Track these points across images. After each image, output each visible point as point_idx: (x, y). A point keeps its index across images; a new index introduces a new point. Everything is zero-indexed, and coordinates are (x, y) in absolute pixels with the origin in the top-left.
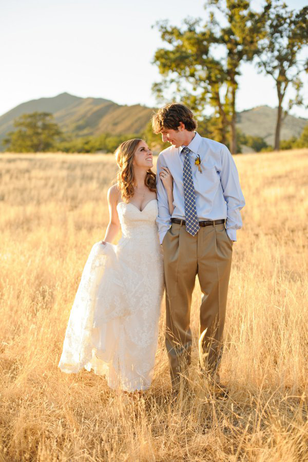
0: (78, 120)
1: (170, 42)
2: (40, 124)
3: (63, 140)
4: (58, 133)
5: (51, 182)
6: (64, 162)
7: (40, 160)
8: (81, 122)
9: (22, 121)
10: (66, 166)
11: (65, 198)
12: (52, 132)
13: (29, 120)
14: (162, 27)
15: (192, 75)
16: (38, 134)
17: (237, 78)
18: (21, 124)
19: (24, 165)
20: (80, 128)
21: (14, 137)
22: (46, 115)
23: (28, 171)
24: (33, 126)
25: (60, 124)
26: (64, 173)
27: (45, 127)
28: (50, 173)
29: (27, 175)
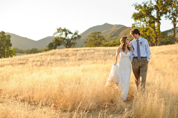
1: (138, 10)
2: (97, 36)
3: (106, 41)
4: (104, 39)
5: (100, 56)
6: (104, 50)
7: (97, 49)
8: (112, 34)
9: (91, 35)
10: (104, 51)
11: (103, 59)
12: (101, 39)
13: (93, 35)
14: (135, 5)
15: (145, 21)
16: (96, 39)
17: (160, 21)
18: (91, 36)
19: (92, 51)
20: (112, 36)
21: (88, 41)
22: (99, 33)
23: (94, 52)
24: (94, 37)
25: (104, 36)
26: (104, 53)
27: (99, 37)
28: (99, 53)
29: (93, 54)
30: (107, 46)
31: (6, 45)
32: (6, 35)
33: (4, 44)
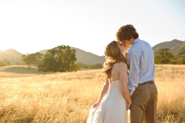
0: (181, 51)
2: (165, 53)
3: (174, 59)
4: (172, 56)
5: (167, 73)
6: (172, 68)
7: (165, 67)
8: (182, 51)
9: (158, 52)
10: (172, 69)
12: (170, 56)
13: (161, 52)
16: (164, 57)
19: (160, 68)
20: (181, 54)
22: (167, 49)
23: (161, 70)
24: (162, 54)
25: (173, 53)
26: (172, 71)
27: (167, 54)
28: (167, 70)
29: (161, 71)
30: (175, 63)
31: (71, 59)
32: (71, 49)
33: (69, 59)
